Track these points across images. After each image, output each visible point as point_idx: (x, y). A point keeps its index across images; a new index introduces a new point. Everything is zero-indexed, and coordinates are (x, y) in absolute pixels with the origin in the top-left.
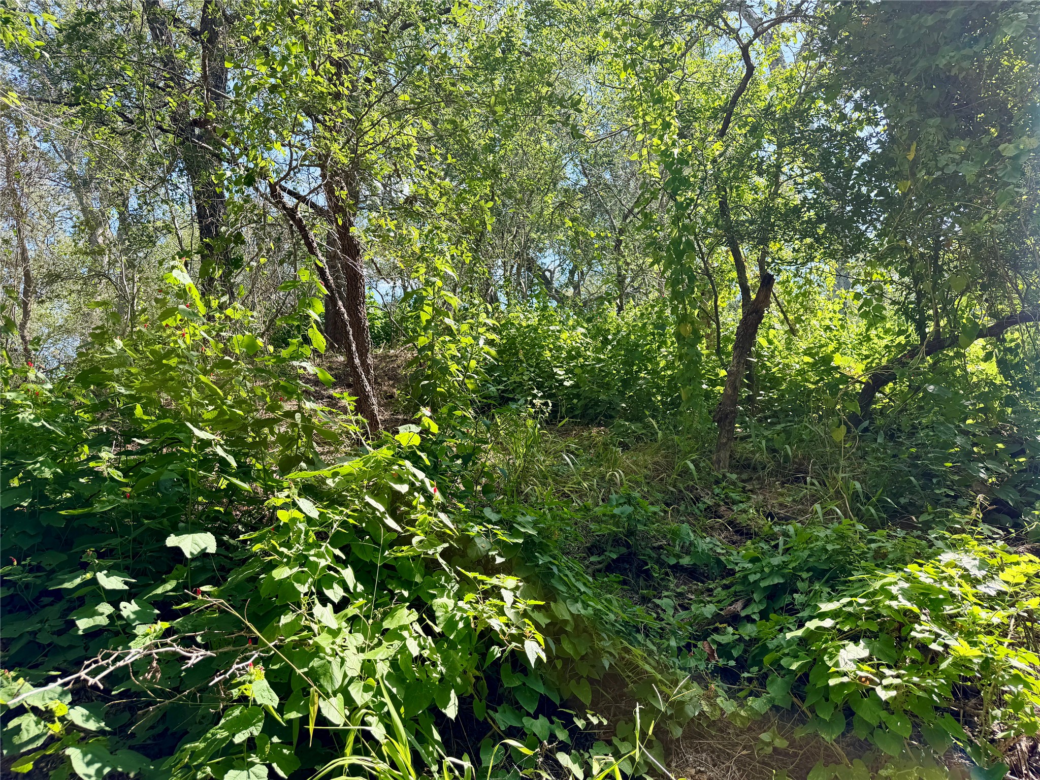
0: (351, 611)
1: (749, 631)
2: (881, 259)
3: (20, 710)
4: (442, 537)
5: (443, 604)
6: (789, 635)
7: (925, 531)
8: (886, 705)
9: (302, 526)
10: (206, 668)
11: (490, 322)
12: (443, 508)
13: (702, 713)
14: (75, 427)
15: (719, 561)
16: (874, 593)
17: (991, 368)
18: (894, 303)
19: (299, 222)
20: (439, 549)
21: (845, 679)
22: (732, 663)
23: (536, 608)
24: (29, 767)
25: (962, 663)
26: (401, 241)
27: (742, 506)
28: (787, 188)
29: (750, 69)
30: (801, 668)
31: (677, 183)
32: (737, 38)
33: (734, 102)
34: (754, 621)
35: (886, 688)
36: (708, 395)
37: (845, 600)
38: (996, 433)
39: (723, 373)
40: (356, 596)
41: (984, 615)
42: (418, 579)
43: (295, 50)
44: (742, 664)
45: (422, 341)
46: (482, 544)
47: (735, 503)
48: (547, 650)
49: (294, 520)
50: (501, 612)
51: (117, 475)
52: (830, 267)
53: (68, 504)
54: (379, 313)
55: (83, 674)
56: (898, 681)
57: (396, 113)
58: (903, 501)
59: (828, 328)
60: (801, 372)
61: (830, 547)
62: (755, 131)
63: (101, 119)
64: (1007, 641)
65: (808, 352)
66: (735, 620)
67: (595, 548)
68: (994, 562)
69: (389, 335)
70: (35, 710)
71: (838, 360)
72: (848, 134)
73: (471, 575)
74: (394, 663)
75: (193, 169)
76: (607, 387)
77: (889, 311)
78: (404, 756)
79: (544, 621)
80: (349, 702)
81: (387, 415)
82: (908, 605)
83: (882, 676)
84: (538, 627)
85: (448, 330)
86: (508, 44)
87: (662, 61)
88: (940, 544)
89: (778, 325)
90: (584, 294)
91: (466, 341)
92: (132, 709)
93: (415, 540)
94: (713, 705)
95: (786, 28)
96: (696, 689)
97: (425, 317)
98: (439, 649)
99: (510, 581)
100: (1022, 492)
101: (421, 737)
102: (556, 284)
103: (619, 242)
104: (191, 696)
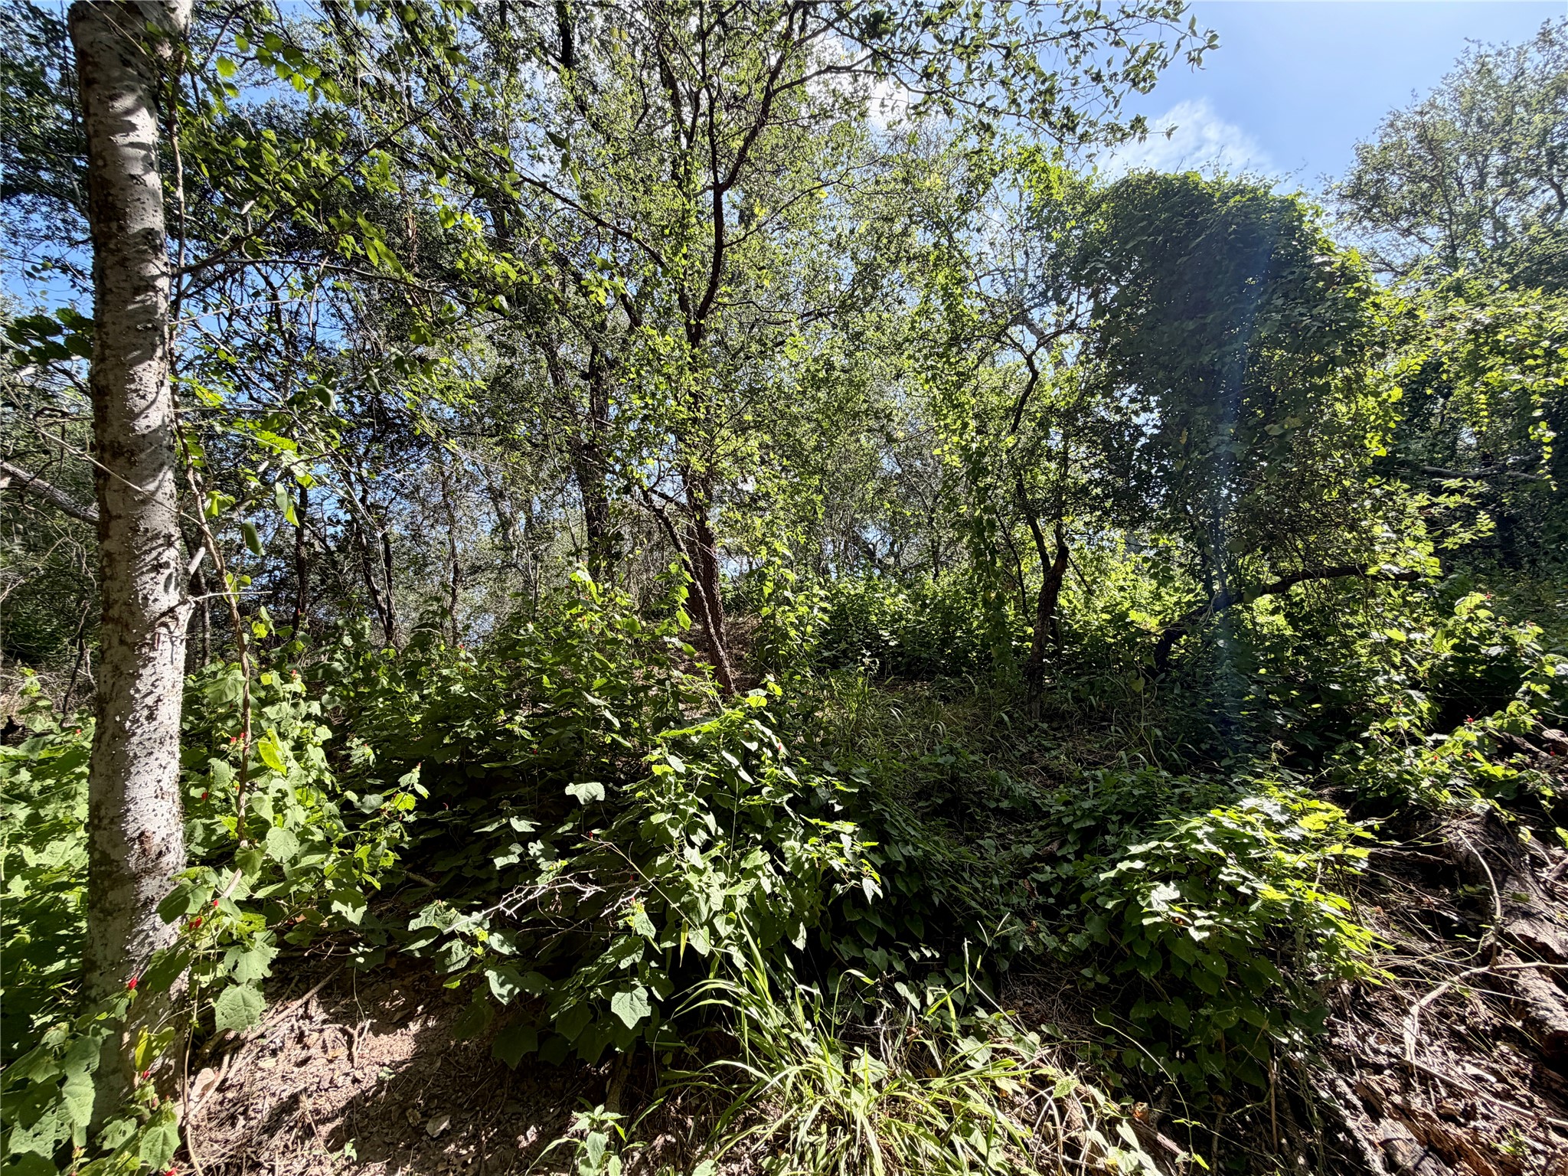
0: (715, 852)
1: (1066, 870)
2: (1165, 527)
3: (452, 936)
4: (788, 787)
5: (791, 845)
6: (1103, 877)
7: (1228, 776)
8: (1200, 945)
9: (672, 779)
10: (598, 901)
11: (823, 593)
12: (788, 762)
13: (1026, 948)
14: (493, 696)
15: (1035, 804)
16: (1181, 837)
17: (1280, 620)
18: (1181, 565)
19: (665, 520)
20: (786, 798)
21: (1158, 919)
22: (1051, 900)
23: (872, 849)
24: (458, 983)
25: (1271, 906)
26: (746, 529)
27: (1054, 753)
28: (1074, 470)
29: (1035, 374)
30: (1115, 907)
31: (977, 471)
32: (1022, 350)
33: (1023, 401)
34: (1069, 861)
35: (1199, 929)
36: (1017, 651)
37: (1154, 844)
38: (1290, 681)
39: (1030, 630)
40: (717, 838)
41: (1290, 859)
42: (769, 824)
43: (663, 387)
44: (1062, 902)
45: (766, 611)
46: (822, 793)
47: (1048, 750)
48: (883, 887)
49: (666, 774)
50: (841, 853)
51: (526, 734)
52: (1118, 534)
53: (488, 758)
54: (730, 587)
55: (501, 906)
56: (1210, 922)
57: (741, 429)
58: (1204, 747)
59: (1122, 589)
60: (1100, 628)
61: (1136, 792)
62: (1044, 425)
63: (514, 446)
64: (1316, 885)
65: (1104, 610)
66: (1053, 860)
67: (923, 793)
68: (1297, 807)
69: (738, 605)
70: (463, 935)
71: (1133, 615)
72: (1125, 424)
73: (813, 821)
74: (750, 898)
75: (583, 481)
76: (928, 645)
77: (1177, 571)
78: (762, 983)
79: (880, 862)
80: (714, 932)
81: (737, 674)
82: (1214, 849)
83: (1194, 917)
84: (874, 865)
85: (787, 601)
86: (830, 367)
87: (958, 374)
88: (1241, 789)
89: (1074, 587)
90: (903, 563)
91: (803, 610)
92: (538, 936)
93: (765, 791)
94: (1037, 941)
95: (1064, 338)
96: (1019, 926)
97: (767, 591)
98: (788, 886)
99: (848, 827)
100: (1322, 737)
101: (777, 967)
102: (879, 555)
103: (931, 519)
104: (586, 926)
